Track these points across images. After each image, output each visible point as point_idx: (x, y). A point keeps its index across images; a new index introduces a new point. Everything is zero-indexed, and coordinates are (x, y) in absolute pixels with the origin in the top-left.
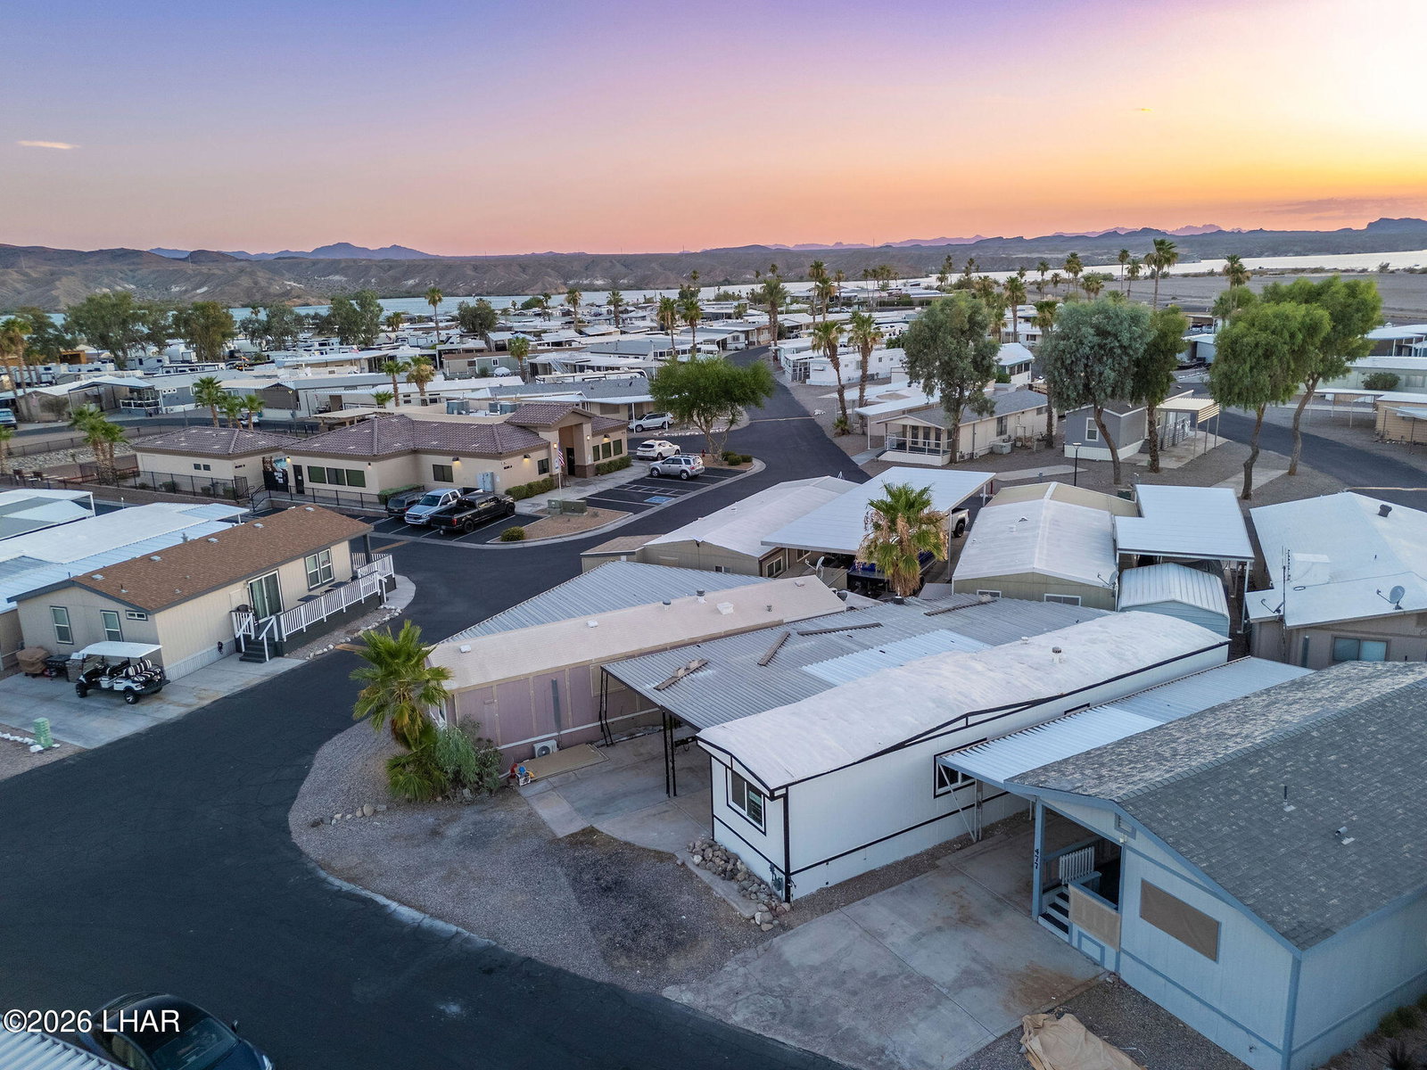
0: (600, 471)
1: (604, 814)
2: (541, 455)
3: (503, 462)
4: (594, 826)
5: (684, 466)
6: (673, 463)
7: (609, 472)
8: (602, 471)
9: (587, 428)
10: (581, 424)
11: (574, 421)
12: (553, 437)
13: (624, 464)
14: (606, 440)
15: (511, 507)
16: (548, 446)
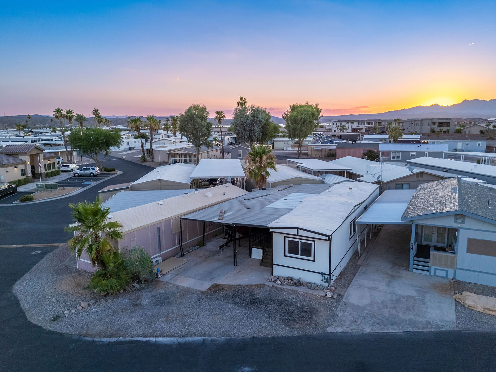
0: (48, 176)
1: (213, 278)
2: (22, 167)
3: (5, 169)
4: (216, 283)
5: (92, 171)
6: (86, 170)
7: (52, 176)
8: (49, 176)
9: (41, 156)
10: (39, 154)
11: (36, 152)
12: (27, 159)
13: (57, 173)
14: (49, 162)
15: (15, 189)
16: (25, 163)
